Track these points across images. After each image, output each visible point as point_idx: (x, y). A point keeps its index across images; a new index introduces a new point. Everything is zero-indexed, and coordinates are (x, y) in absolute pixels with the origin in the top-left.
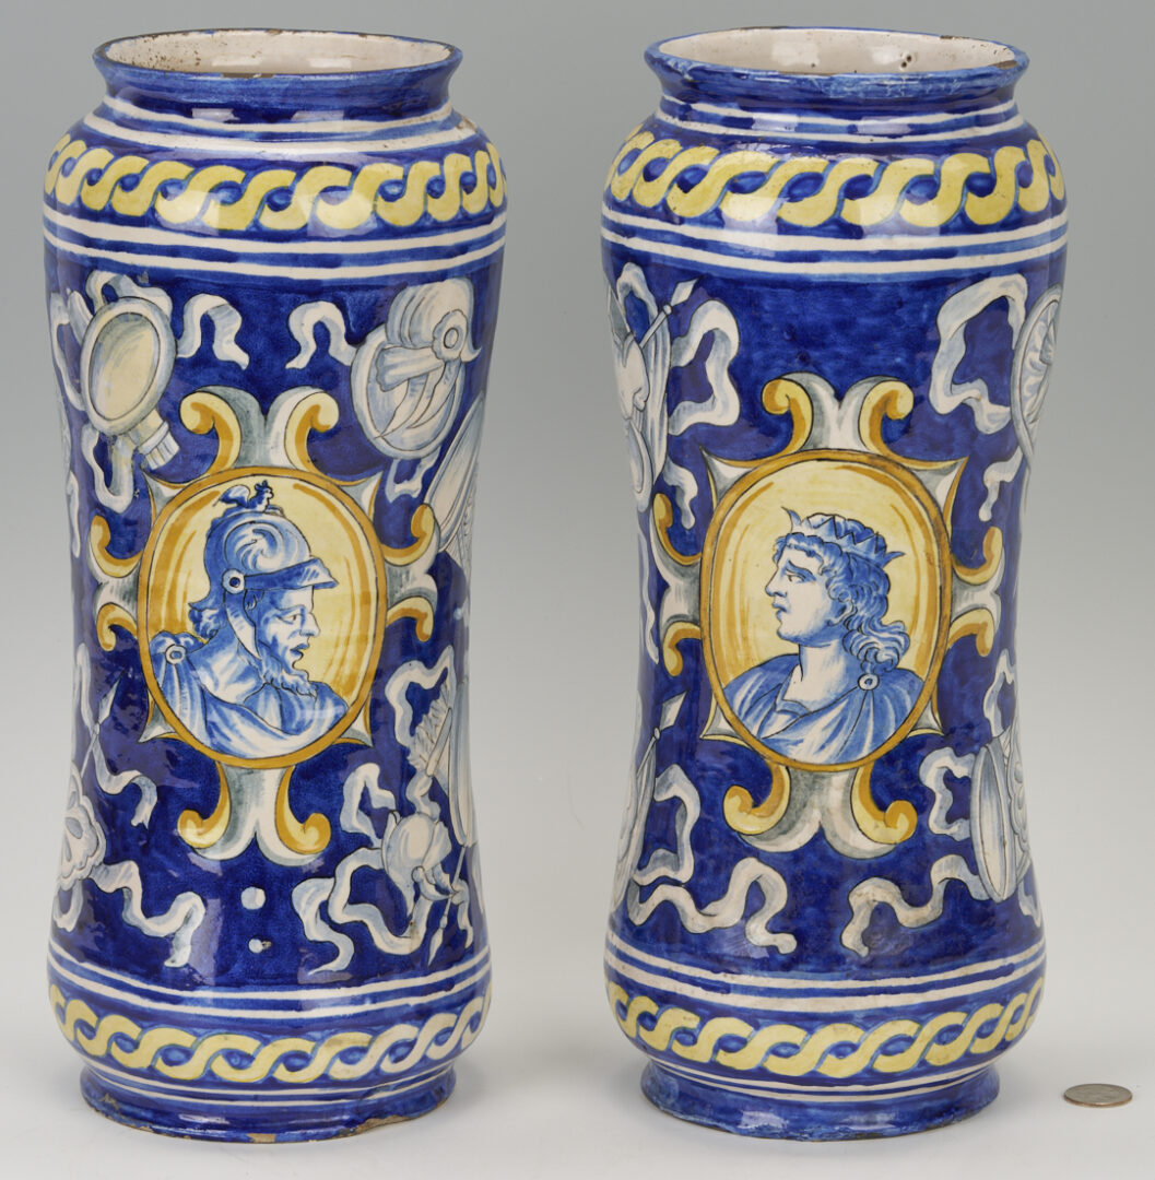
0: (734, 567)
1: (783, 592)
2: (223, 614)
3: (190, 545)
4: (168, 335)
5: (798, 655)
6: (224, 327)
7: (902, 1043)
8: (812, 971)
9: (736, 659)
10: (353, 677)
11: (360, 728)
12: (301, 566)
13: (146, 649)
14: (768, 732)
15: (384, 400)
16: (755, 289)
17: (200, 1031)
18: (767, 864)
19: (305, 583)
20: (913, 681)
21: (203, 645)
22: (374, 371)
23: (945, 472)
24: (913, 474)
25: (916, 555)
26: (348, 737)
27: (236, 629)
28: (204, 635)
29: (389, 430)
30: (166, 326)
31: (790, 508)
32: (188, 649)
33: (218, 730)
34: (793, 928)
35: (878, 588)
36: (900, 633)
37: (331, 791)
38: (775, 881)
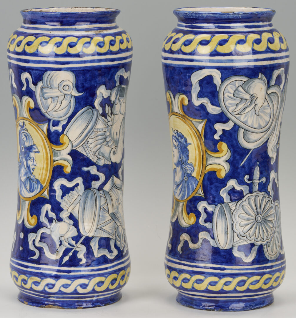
1: (174, 151)
2: (22, 157)
5: (176, 169)
7: (187, 280)
10: (45, 179)
11: (46, 194)
12: (32, 146)
15: (45, 102)
19: (33, 151)
20: (195, 180)
22: (41, 93)
23: (200, 123)
24: (191, 122)
25: (194, 145)
26: (43, 196)
29: (48, 111)
35: (186, 153)
36: (192, 166)
37: (38, 210)
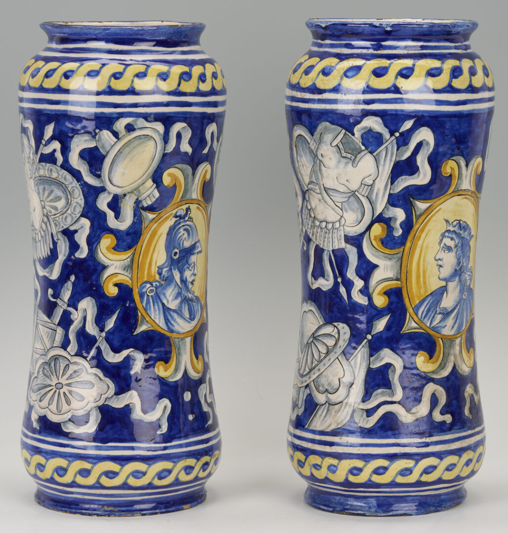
0: (421, 250)
1: (441, 258)
2: (171, 269)
3: (160, 239)
4: (161, 143)
5: (445, 286)
6: (185, 137)
8: (458, 429)
9: (420, 293)
12: (195, 244)
13: (137, 291)
14: (434, 324)
16: (443, 119)
17: (176, 460)
18: (438, 384)
19: (196, 251)
21: (162, 285)
27: (174, 275)
28: (163, 281)
30: (161, 139)
31: (446, 219)
32: (156, 288)
33: (170, 322)
34: (450, 411)
35: (468, 253)
38: (441, 391)
